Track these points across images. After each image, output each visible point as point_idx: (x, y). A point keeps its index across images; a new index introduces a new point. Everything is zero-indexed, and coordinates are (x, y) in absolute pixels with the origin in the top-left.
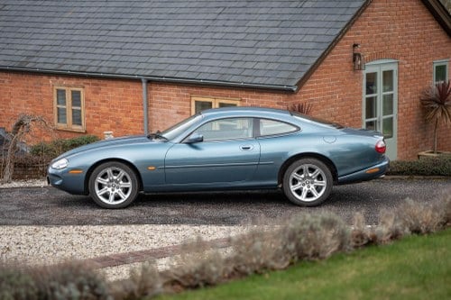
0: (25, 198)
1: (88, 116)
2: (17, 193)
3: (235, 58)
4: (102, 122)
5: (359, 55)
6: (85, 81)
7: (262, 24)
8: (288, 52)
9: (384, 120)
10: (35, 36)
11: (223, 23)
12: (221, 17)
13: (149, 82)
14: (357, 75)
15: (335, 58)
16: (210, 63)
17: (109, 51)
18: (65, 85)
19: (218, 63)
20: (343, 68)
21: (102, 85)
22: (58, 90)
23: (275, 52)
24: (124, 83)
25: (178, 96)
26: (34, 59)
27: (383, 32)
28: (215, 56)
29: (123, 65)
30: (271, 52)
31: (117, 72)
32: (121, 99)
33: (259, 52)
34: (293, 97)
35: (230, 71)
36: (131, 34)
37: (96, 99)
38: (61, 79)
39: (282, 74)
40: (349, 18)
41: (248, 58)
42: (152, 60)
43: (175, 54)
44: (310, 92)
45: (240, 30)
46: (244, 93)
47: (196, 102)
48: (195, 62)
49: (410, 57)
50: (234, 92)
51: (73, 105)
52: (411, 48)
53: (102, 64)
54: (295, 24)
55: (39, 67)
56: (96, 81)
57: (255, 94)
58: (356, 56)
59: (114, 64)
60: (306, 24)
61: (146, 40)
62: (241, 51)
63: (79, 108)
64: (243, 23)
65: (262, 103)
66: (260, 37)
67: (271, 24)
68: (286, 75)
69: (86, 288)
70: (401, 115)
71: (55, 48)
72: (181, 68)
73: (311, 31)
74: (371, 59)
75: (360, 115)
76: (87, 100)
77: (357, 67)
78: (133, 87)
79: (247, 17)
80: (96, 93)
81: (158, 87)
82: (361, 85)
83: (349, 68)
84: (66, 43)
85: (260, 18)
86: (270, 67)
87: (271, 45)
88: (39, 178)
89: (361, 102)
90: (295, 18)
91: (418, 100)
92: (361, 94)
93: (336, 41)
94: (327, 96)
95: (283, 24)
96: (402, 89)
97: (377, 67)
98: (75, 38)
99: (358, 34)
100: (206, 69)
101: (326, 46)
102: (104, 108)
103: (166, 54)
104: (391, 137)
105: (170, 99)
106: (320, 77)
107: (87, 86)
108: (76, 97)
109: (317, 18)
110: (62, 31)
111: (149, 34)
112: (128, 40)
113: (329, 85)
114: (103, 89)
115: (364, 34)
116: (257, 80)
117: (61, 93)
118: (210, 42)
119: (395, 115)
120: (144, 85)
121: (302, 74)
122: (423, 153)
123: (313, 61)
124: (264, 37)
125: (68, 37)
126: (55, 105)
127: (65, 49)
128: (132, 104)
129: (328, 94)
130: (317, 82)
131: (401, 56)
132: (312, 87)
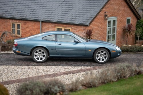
0: (7, 57)
1: (22, 32)
2: (4, 55)
3: (69, 15)
4: (27, 34)
5: (107, 15)
6: (21, 21)
7: (77, 5)
8: (86, 14)
9: (113, 35)
10: (5, 7)
11: (65, 4)
12: (64, 3)
13: (42, 22)
14: (106, 21)
15: (100, 16)
16: (61, 16)
17: (29, 12)
18: (15, 22)
19: (64, 17)
20: (102, 19)
21: (27, 22)
22: (13, 24)
23: (82, 13)
24: (34, 22)
25: (51, 26)
26: (5, 14)
27: (113, 8)
28: (62, 14)
29: (34, 16)
30: (80, 14)
31: (32, 19)
32: (33, 27)
33: (77, 13)
34: (88, 27)
35: (68, 19)
36: (36, 7)
37: (25, 27)
38: (14, 20)
39: (84, 20)
40: (104, 4)
41: (73, 15)
42: (43, 15)
43: (50, 13)
44: (92, 26)
45: (70, 7)
46: (72, 26)
47: (57, 28)
48: (57, 16)
49: (120, 16)
50: (69, 26)
51: (17, 28)
52: (121, 13)
53: (27, 16)
54: (87, 5)
55: (7, 16)
56: (25, 21)
57: (76, 26)
58: (105, 16)
59: (31, 16)
60: (91, 5)
61: (41, 9)
62: (71, 13)
63: (19, 29)
64: (71, 5)
65: (78, 29)
66: (77, 9)
67: (80, 5)
68: (86, 21)
69: (61, 87)
70: (117, 33)
71: (11, 11)
72: (52, 18)
73: (92, 8)
74: (110, 16)
75: (106, 33)
76: (22, 27)
77: (106, 19)
78: (37, 23)
79: (72, 3)
80: (25, 25)
81: (45, 23)
83: (104, 19)
84: (15, 9)
85: (76, 3)
86: (80, 18)
87: (80, 11)
88: (9, 51)
89: (106, 29)
90: (87, 3)
91: (122, 29)
92: (106, 27)
93: (100, 11)
95: (84, 5)
96: (118, 26)
97: (111, 19)
98: (18, 8)
99: (106, 9)
100: (60, 18)
101: (98, 12)
102: (27, 30)
103: (47, 13)
104: (114, 40)
105: (48, 27)
106: (95, 22)
107: (22, 23)
108: (18, 26)
109: (94, 4)
110: (13, 6)
111: (41, 7)
112: (35, 9)
113: (98, 24)
114: (27, 24)
115: (108, 9)
116: (76, 22)
117: (14, 25)
118: (61, 10)
119: (116, 34)
120: (41, 23)
121: (91, 21)
122: (123, 45)
123: (94, 16)
124: (78, 9)
125: (15, 8)
126: (12, 28)
127: (15, 11)
128: (37, 28)
129: (97, 27)
130: (94, 23)
131: (118, 16)
132: (93, 25)
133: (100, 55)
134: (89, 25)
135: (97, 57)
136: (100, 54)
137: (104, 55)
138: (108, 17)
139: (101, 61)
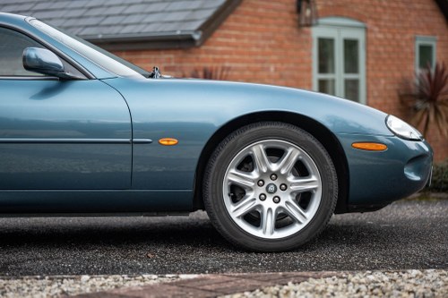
14: (304, 37)
20: (280, 21)
44: (223, 53)
49: (382, 23)
52: (384, 8)
74: (327, 14)
77: (303, 22)
82: (310, 55)
83: (291, 22)
94: (253, 65)
96: (371, 74)
97: (334, 29)
106: (242, 29)
113: (258, 46)
129: (257, 61)
130: (237, 37)
131: (371, 18)
132: (228, 44)
133: (260, 182)
134: (197, 37)
135: (235, 200)
136: (255, 175)
137: (291, 179)
138: (317, 15)
139: (267, 232)
